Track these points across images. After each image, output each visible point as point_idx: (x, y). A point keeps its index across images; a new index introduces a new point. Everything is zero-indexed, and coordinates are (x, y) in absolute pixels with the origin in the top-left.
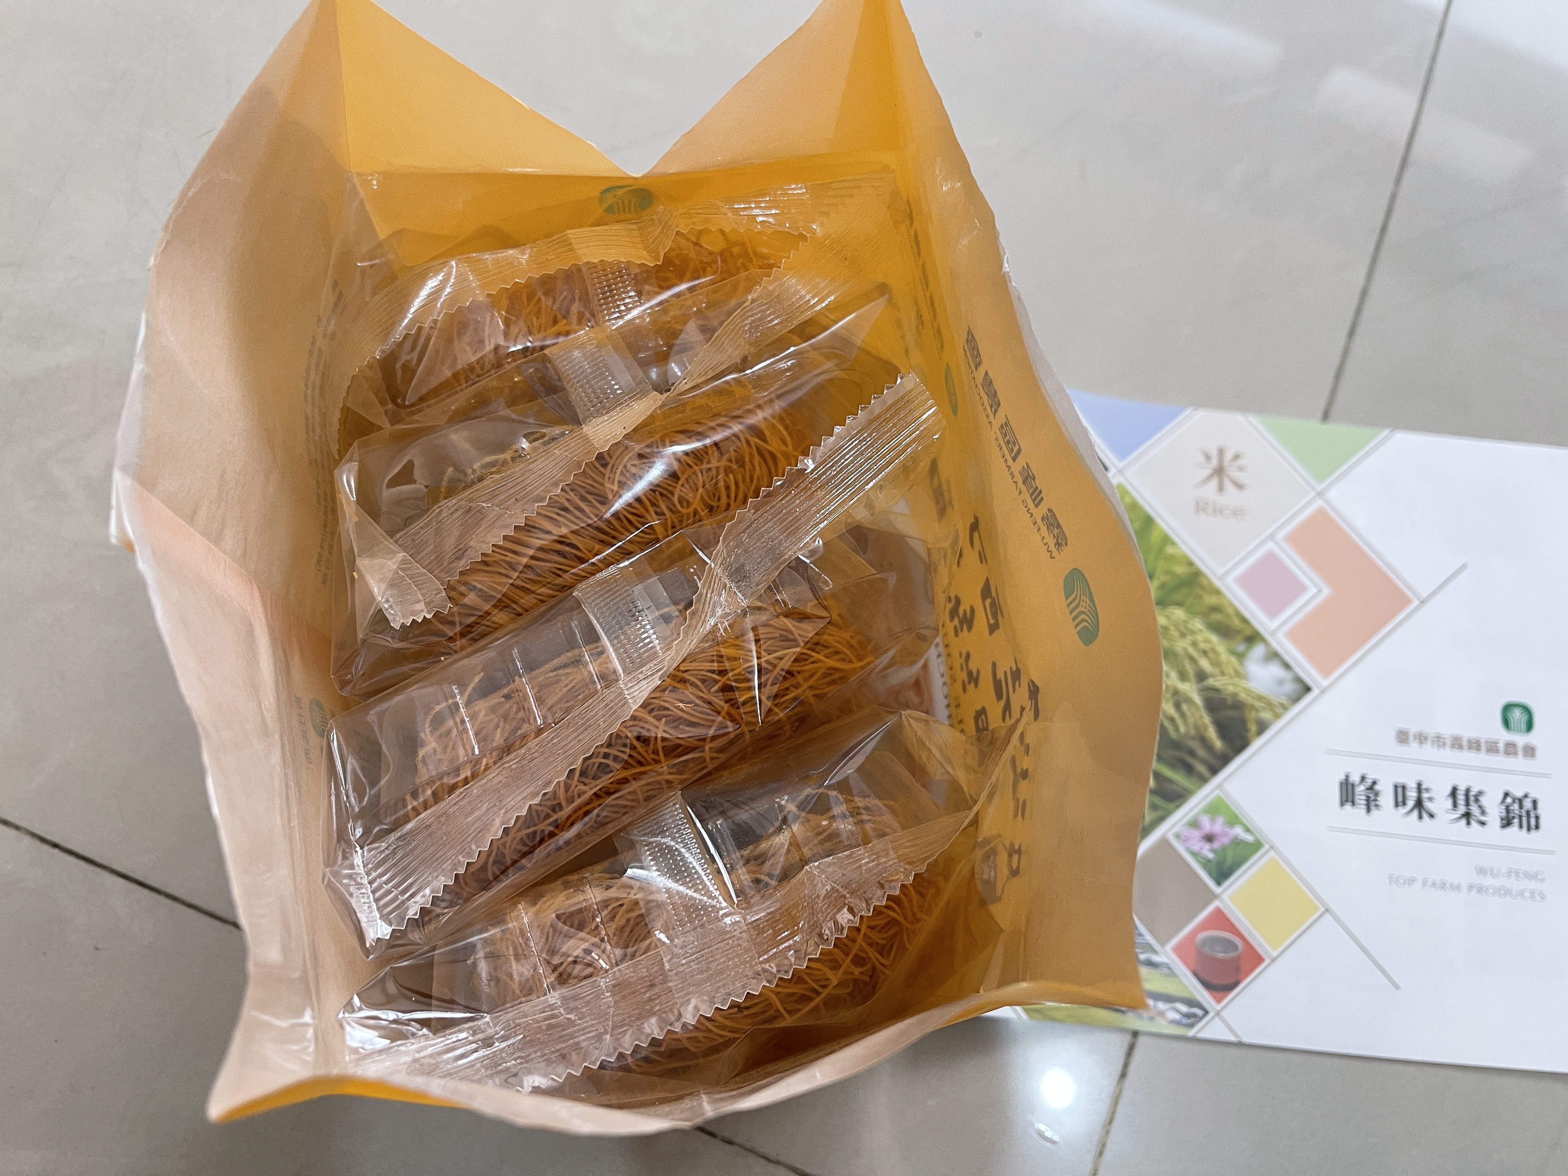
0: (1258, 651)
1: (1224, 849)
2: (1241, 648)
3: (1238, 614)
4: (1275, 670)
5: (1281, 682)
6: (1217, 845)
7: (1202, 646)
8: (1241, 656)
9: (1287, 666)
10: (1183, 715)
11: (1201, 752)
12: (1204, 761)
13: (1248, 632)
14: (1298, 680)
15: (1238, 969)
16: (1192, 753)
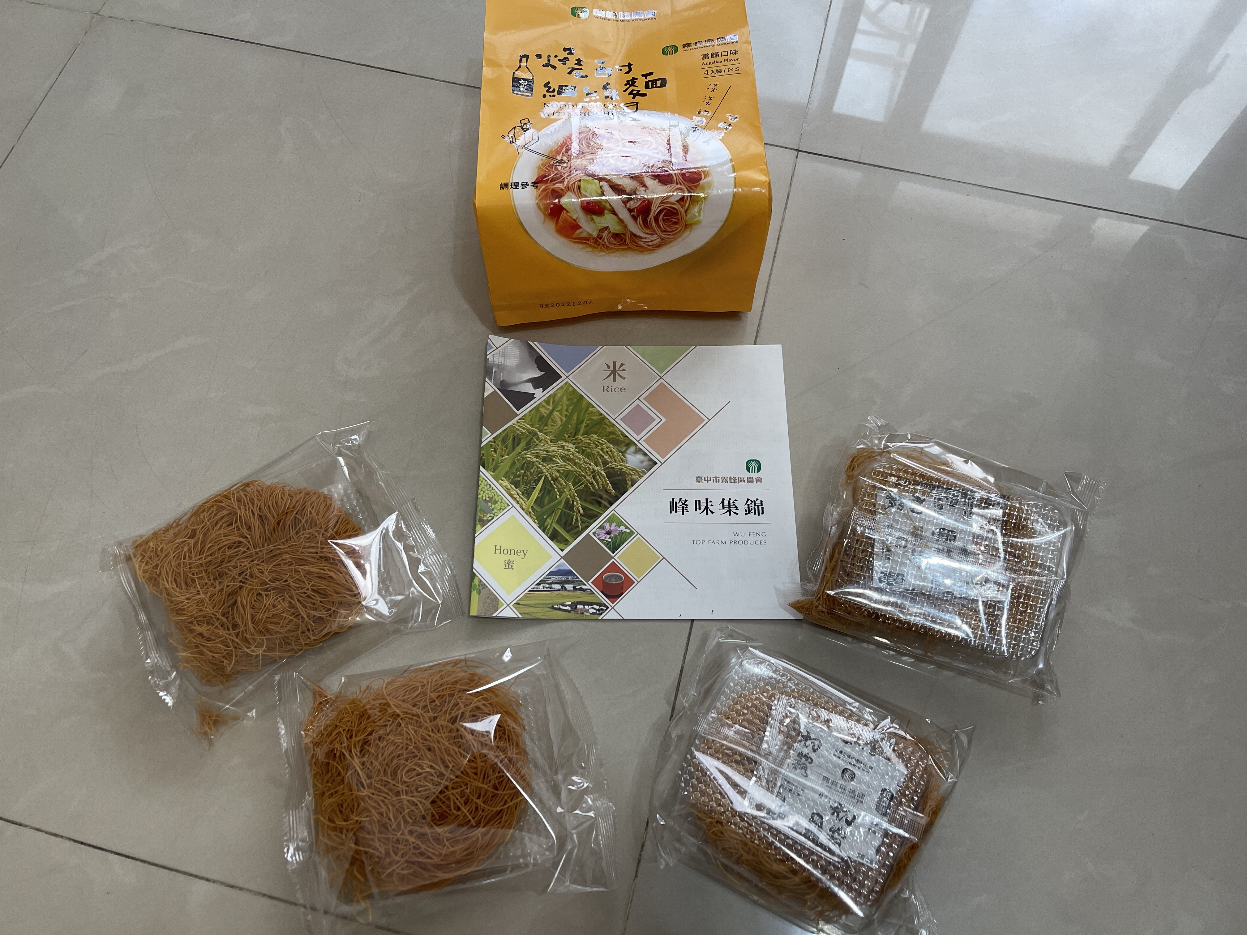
0: (632, 449)
1: (616, 536)
2: (625, 448)
3: (622, 434)
4: (640, 457)
5: (642, 462)
6: (612, 535)
7: (605, 450)
8: (623, 453)
9: (645, 454)
10: (597, 481)
11: (605, 496)
12: (606, 500)
13: (627, 442)
14: (651, 460)
15: (622, 588)
16: (601, 497)
